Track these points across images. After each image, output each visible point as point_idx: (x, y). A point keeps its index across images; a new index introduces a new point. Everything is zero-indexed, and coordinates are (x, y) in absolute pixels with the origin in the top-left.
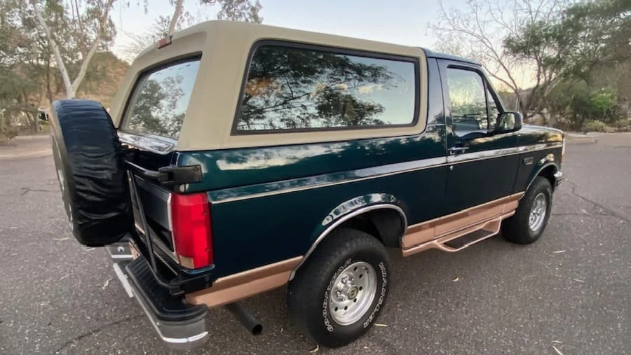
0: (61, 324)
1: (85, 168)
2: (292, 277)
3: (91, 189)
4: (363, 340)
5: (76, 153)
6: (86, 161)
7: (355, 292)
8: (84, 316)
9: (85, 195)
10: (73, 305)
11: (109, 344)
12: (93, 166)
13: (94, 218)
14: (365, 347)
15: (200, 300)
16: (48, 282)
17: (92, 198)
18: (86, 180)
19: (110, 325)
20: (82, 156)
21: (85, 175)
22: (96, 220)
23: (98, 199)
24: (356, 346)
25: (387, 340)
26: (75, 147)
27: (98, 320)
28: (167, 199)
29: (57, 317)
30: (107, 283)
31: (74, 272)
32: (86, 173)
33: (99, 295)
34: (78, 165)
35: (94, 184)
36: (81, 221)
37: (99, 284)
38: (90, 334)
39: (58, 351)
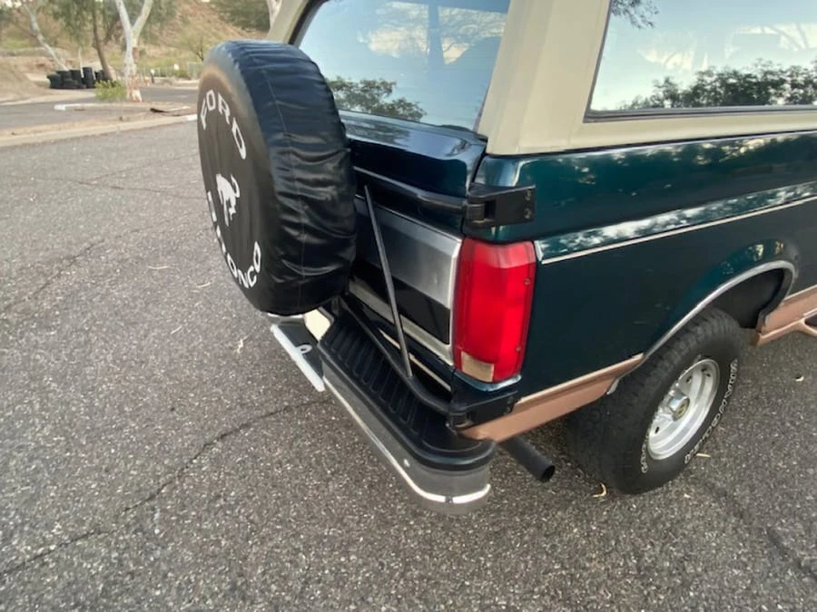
0: (188, 409)
1: (300, 180)
2: (613, 388)
3: (305, 221)
4: (677, 481)
5: (281, 149)
6: (299, 167)
7: (684, 408)
8: (220, 399)
9: (294, 233)
10: (200, 377)
11: (270, 450)
12: (311, 176)
13: (304, 274)
14: (686, 496)
15: (484, 431)
16: (154, 336)
17: (305, 238)
18: (300, 203)
19: (262, 417)
20: (293, 157)
21: (299, 193)
22: (307, 277)
23: (315, 241)
24: (668, 491)
25: (719, 484)
26: (280, 136)
27: (242, 405)
28: (452, 250)
29: (181, 397)
30: (241, 345)
31: (189, 323)
32: (302, 190)
33: (234, 364)
34: (287, 174)
35: (311, 212)
36: (281, 278)
37: (230, 344)
38: (237, 431)
39: (195, 458)
